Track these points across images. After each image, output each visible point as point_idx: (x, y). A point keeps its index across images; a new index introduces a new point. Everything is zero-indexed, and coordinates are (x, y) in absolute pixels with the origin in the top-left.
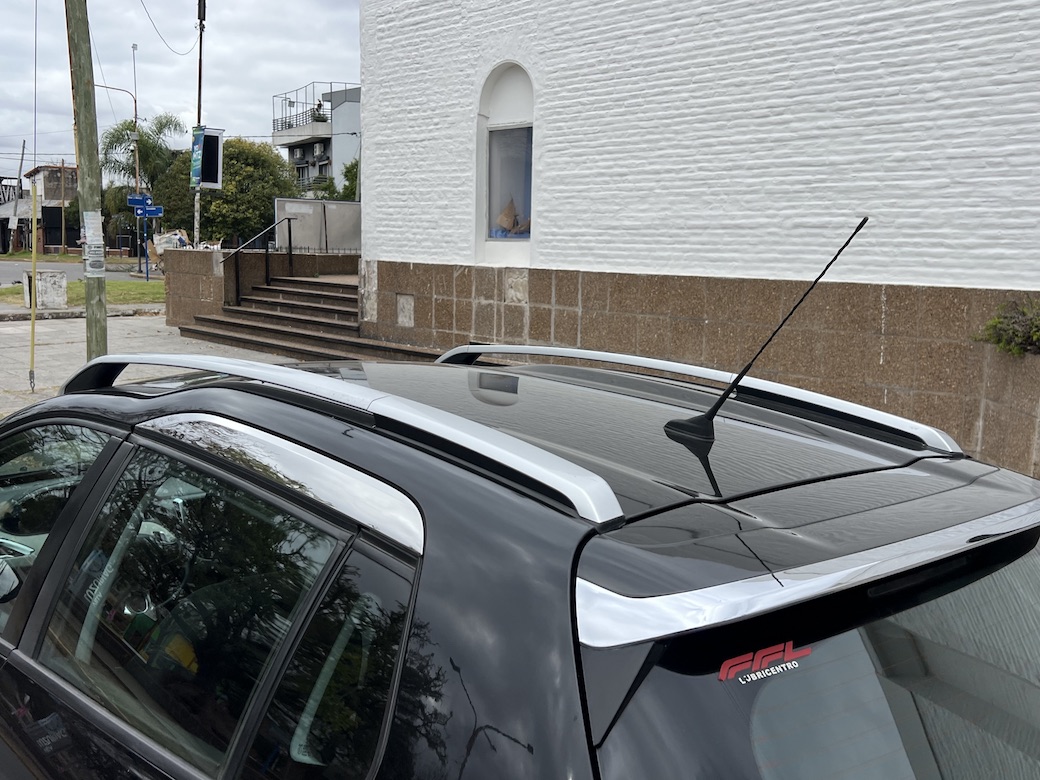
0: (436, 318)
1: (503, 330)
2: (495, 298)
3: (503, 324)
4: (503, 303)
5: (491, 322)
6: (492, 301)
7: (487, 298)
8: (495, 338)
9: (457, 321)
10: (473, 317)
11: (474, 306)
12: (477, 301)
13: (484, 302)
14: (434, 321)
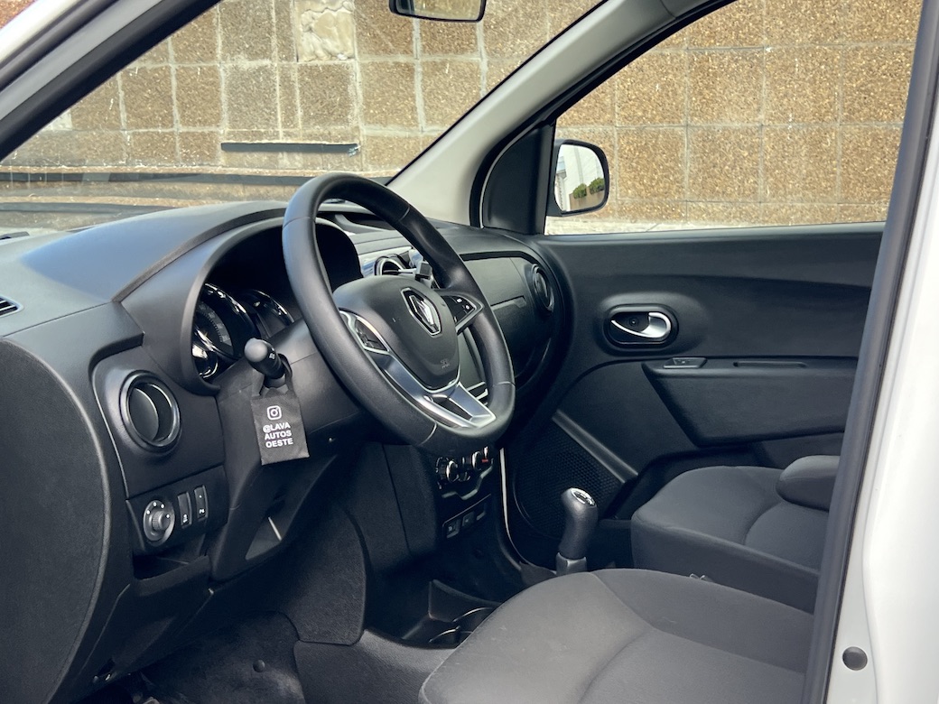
0: (129, 108)
1: (300, 113)
2: (275, 53)
3: (298, 102)
4: (295, 64)
5: (268, 102)
6: (266, 62)
7: (253, 55)
8: (281, 130)
9: (183, 108)
10: (224, 97)
11: (223, 74)
12: (230, 65)
13: (246, 64)
14: (123, 116)
